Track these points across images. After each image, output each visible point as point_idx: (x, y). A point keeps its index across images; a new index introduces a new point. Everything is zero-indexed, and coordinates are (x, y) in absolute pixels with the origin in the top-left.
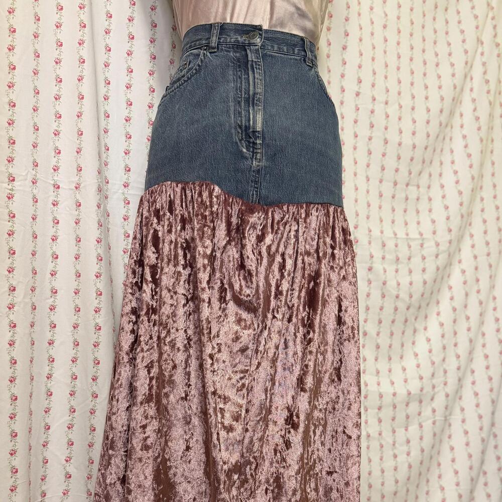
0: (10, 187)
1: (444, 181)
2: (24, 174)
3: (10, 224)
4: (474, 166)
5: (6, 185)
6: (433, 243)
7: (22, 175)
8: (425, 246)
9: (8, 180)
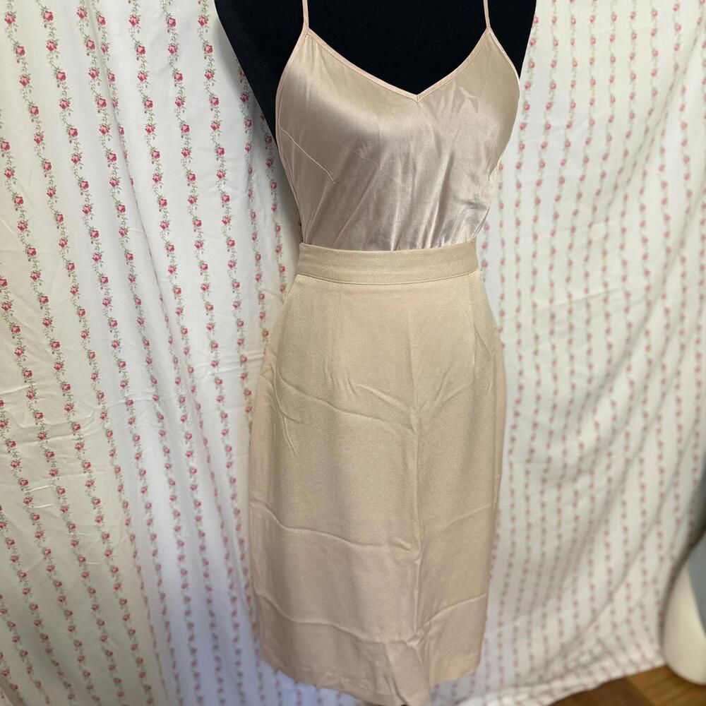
0: (77, 437)
1: (645, 199)
2: (90, 416)
3: (87, 474)
4: (693, 177)
5: (71, 436)
6: (621, 294)
7: (87, 419)
8: (611, 299)
9: (72, 430)
